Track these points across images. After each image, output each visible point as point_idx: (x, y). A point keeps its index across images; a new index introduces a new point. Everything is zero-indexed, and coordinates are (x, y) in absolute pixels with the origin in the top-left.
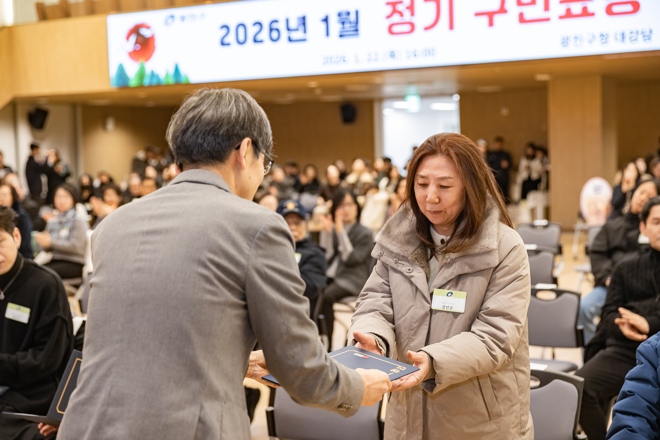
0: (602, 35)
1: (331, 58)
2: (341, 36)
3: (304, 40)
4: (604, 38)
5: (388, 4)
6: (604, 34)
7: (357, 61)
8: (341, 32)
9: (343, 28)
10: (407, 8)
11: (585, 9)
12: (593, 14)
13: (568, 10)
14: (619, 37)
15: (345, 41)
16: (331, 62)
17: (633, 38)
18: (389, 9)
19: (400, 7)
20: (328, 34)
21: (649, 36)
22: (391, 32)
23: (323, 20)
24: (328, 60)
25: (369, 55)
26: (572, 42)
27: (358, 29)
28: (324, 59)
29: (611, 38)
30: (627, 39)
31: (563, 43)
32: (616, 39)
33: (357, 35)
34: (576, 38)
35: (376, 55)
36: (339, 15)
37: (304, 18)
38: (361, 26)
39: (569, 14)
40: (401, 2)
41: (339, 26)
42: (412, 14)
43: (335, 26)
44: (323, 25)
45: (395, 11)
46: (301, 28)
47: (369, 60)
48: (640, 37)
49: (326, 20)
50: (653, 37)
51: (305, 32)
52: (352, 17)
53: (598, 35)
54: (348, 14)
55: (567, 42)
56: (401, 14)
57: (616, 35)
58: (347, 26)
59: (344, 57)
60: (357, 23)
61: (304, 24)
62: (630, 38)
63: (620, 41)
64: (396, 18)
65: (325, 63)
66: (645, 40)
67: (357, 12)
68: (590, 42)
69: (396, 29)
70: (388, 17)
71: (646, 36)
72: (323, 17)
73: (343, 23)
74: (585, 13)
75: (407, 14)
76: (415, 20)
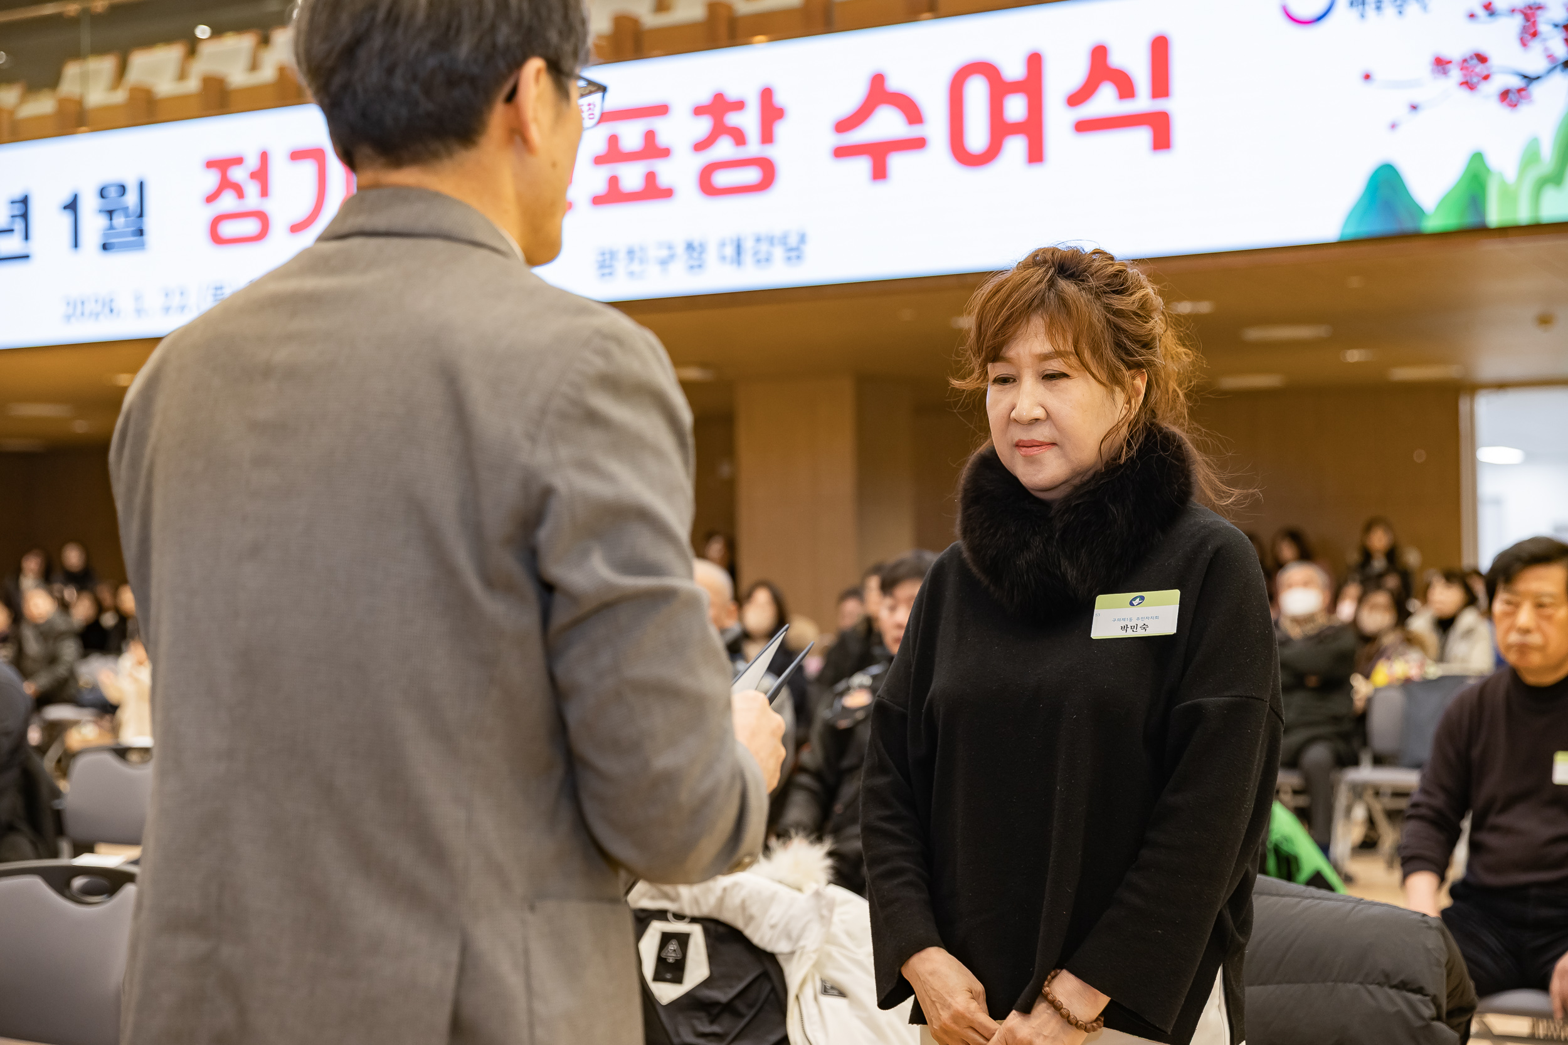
0: (690, 247)
1: (83, 303)
2: (105, 247)
3: (26, 257)
4: (695, 255)
5: (210, 164)
6: (696, 244)
7: (139, 312)
8: (105, 235)
9: (111, 227)
10: (253, 175)
11: (651, 177)
12: (668, 193)
13: (614, 181)
14: (729, 251)
15: (116, 259)
16: (83, 314)
17: (762, 256)
18: (211, 180)
19: (238, 174)
20: (76, 245)
21: (797, 249)
22: (217, 238)
23: (65, 208)
24: (75, 309)
25: (167, 295)
26: (621, 266)
27: (143, 228)
28: (68, 304)
29: (711, 255)
30: (748, 258)
31: (602, 265)
32: (723, 258)
33: (141, 246)
34: (631, 253)
35: (182, 294)
36: (102, 193)
37: (25, 201)
38: (151, 223)
39: (613, 195)
40: (238, 161)
41: (102, 221)
42: (264, 192)
43: (93, 224)
44: (66, 219)
45: (226, 184)
46: (19, 225)
47: (167, 309)
48: (778, 253)
49: (72, 206)
50: (808, 249)
51: (27, 237)
52: (131, 199)
53: (680, 250)
54: (123, 189)
55: (611, 266)
56: (240, 192)
57: (723, 244)
58: (119, 220)
59: (111, 301)
60: (141, 215)
61: (25, 216)
62: (756, 253)
63: (732, 262)
64: (228, 202)
65: (68, 318)
66: (789, 259)
67: (141, 185)
68: (664, 262)
69: (228, 229)
70: (211, 198)
71: (791, 250)
72: (66, 198)
73: (110, 213)
74: (653, 190)
75: (252, 189)
76: (269, 206)
